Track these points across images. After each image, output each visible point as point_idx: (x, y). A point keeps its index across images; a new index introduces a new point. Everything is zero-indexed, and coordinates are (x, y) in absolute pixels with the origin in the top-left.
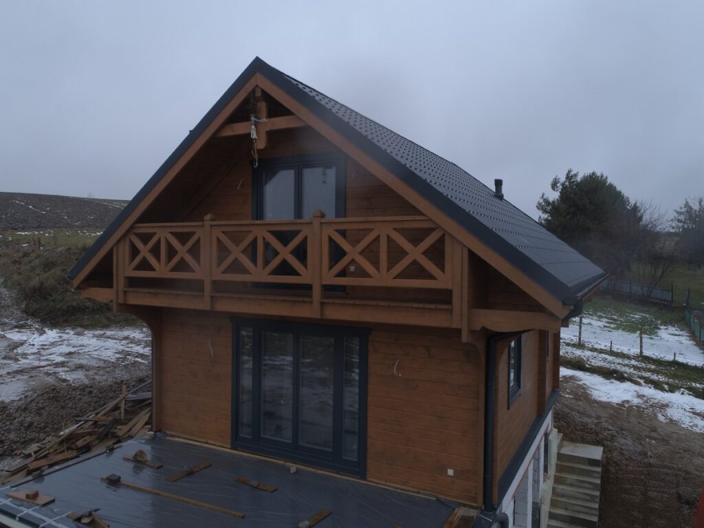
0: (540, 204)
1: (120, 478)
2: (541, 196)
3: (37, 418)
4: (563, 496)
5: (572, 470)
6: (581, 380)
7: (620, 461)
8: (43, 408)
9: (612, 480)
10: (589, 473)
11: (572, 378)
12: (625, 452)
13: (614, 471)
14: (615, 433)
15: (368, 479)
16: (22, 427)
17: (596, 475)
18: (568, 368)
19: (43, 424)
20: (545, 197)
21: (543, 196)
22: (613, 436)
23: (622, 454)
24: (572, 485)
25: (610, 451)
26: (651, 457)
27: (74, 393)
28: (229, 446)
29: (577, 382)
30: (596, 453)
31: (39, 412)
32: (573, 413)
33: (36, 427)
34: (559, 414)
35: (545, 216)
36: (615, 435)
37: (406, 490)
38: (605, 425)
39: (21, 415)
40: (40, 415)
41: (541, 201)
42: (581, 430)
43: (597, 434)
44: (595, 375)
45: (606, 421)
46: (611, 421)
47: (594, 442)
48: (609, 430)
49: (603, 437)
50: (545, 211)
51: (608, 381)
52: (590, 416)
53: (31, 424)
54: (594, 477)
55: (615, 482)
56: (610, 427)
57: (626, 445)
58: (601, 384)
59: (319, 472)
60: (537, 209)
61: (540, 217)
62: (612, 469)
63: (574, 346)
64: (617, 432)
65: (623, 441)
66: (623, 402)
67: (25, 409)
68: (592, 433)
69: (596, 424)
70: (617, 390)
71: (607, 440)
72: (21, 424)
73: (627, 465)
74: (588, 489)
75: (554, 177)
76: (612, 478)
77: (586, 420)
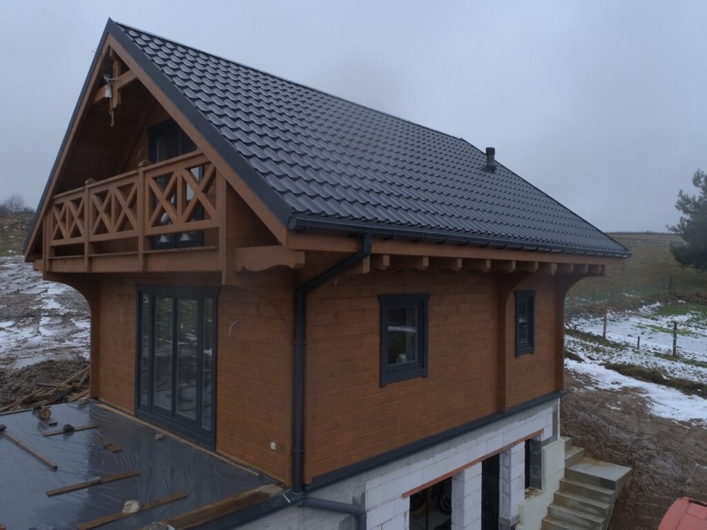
0: (679, 203)
1: (5, 428)
2: (678, 194)
3: (26, 384)
4: (560, 519)
5: (578, 491)
6: (647, 393)
7: (648, 486)
8: (35, 376)
9: (628, 508)
10: (597, 496)
11: (635, 390)
12: (657, 477)
13: (634, 497)
14: (654, 453)
15: (218, 451)
16: (10, 391)
17: (606, 499)
18: (638, 379)
19: (29, 390)
20: (683, 194)
21: (680, 194)
22: (651, 457)
23: (652, 478)
24: (573, 508)
25: (640, 473)
26: (689, 485)
27: (68, 366)
28: (133, 414)
29: (640, 395)
30: (615, 473)
31: (29, 380)
32: (611, 427)
33: (22, 392)
34: (590, 427)
35: (688, 217)
36: (653, 456)
37: (240, 464)
38: (645, 442)
39: (13, 380)
40: (30, 381)
41: (680, 198)
42: (612, 447)
43: (631, 452)
44: (672, 389)
45: (648, 439)
46: (655, 439)
47: (623, 462)
48: (648, 449)
49: (637, 456)
50: (686, 211)
51: (687, 396)
52: (629, 432)
53: (18, 388)
54: (604, 501)
55: (632, 510)
56: (651, 446)
57: (663, 468)
58: (674, 398)
59: (183, 441)
60: (677, 210)
61: (682, 219)
62: (632, 495)
63: (666, 357)
64: (658, 453)
65: (662, 463)
66: (692, 420)
67: (19, 375)
68: (626, 451)
69: (635, 442)
70: (693, 406)
71: (641, 461)
72: (10, 388)
73: (653, 492)
74: (592, 514)
75: (696, 170)
76: (630, 506)
77: (623, 435)
